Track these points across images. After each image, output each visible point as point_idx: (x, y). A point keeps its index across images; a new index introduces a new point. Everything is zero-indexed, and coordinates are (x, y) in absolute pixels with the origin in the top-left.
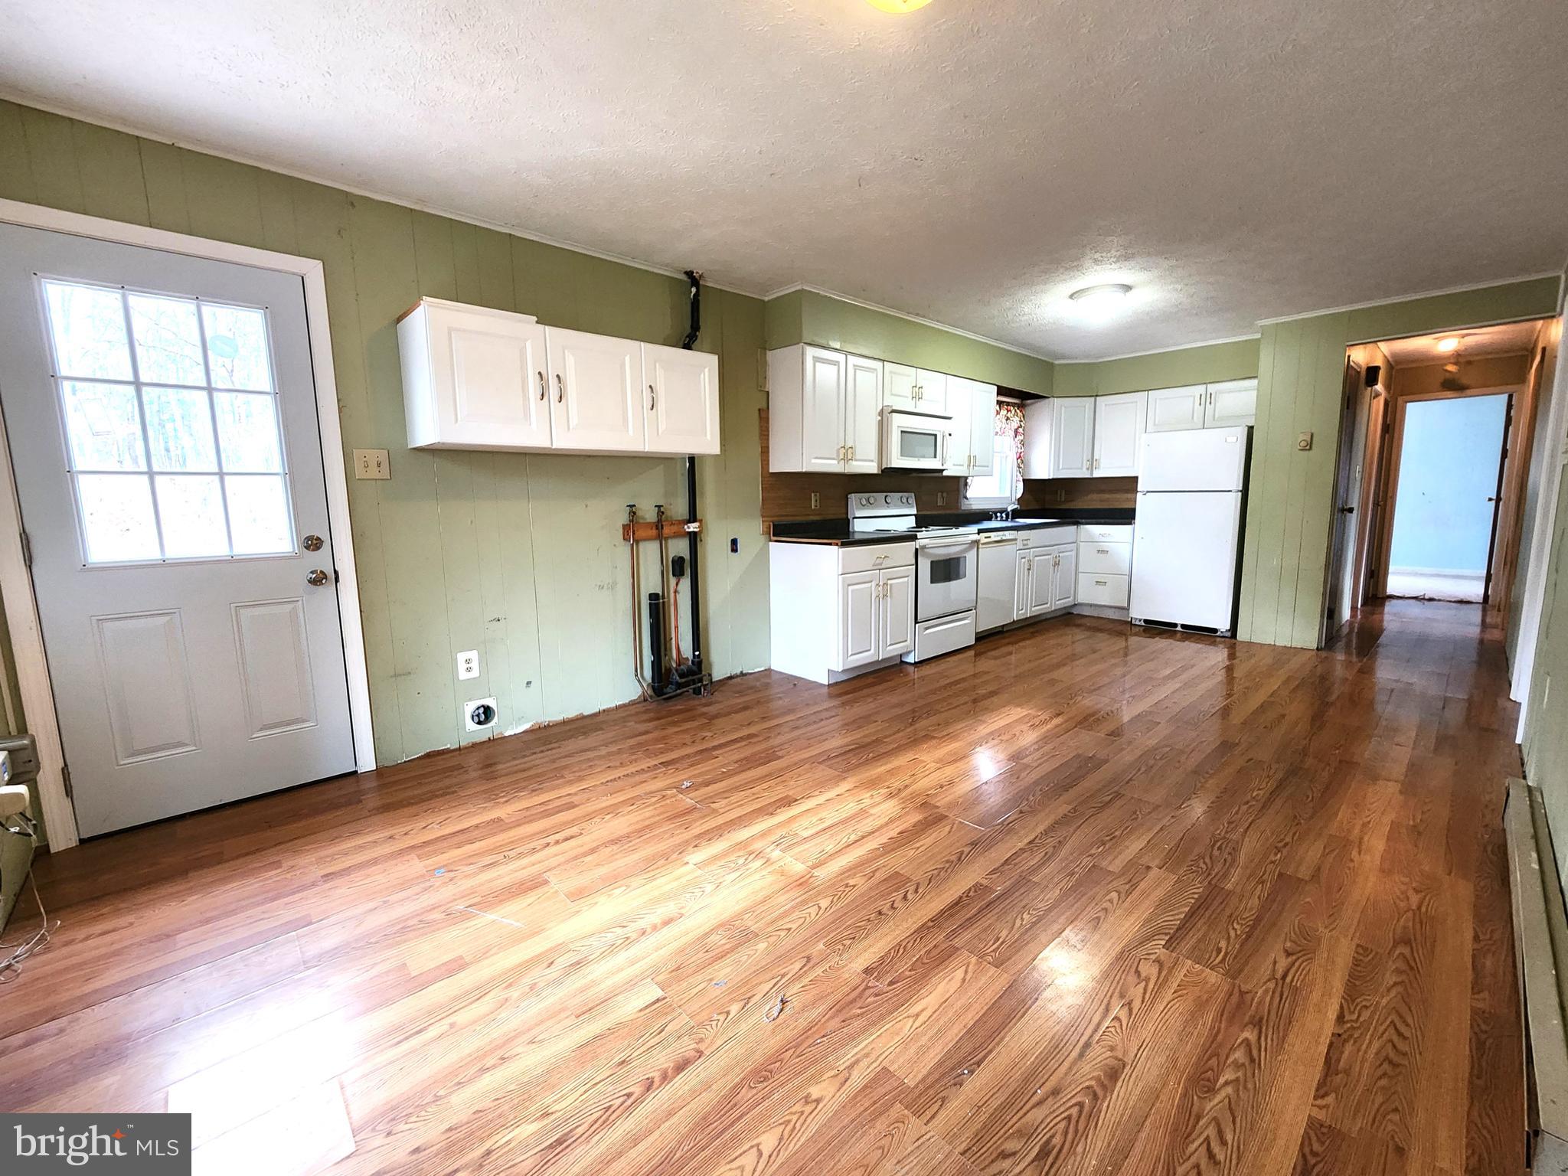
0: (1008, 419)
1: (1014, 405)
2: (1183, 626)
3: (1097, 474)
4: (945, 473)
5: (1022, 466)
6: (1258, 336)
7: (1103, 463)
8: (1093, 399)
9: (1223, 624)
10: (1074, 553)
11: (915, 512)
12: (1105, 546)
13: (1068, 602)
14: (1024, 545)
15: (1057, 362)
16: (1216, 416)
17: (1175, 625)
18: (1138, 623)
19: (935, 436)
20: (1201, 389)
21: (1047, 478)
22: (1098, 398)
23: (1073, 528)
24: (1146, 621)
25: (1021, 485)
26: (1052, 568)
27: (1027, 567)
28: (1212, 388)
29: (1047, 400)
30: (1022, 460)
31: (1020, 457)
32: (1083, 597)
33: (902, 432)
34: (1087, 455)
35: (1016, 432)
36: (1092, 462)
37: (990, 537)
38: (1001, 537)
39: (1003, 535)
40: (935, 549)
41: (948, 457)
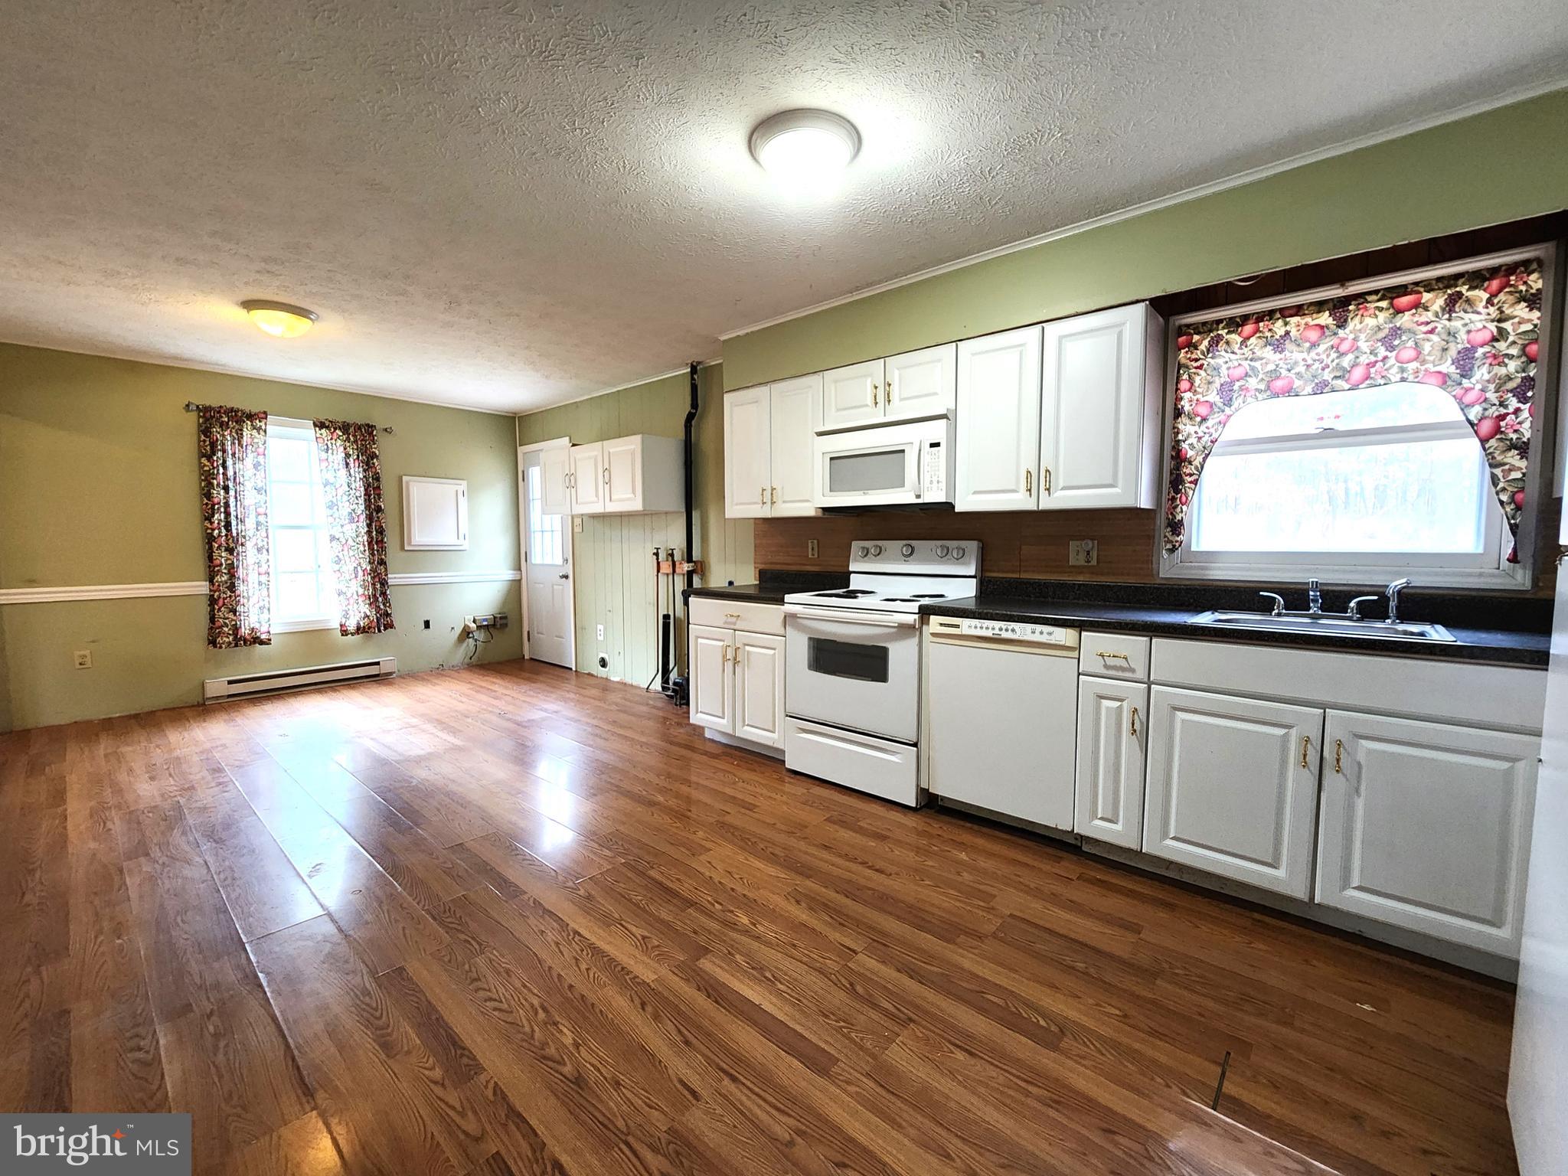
19: (904, 451)
31: (1497, 431)
33: (831, 459)
37: (957, 626)
38: (997, 631)
39: (1004, 627)
40: (816, 622)
41: (935, 483)
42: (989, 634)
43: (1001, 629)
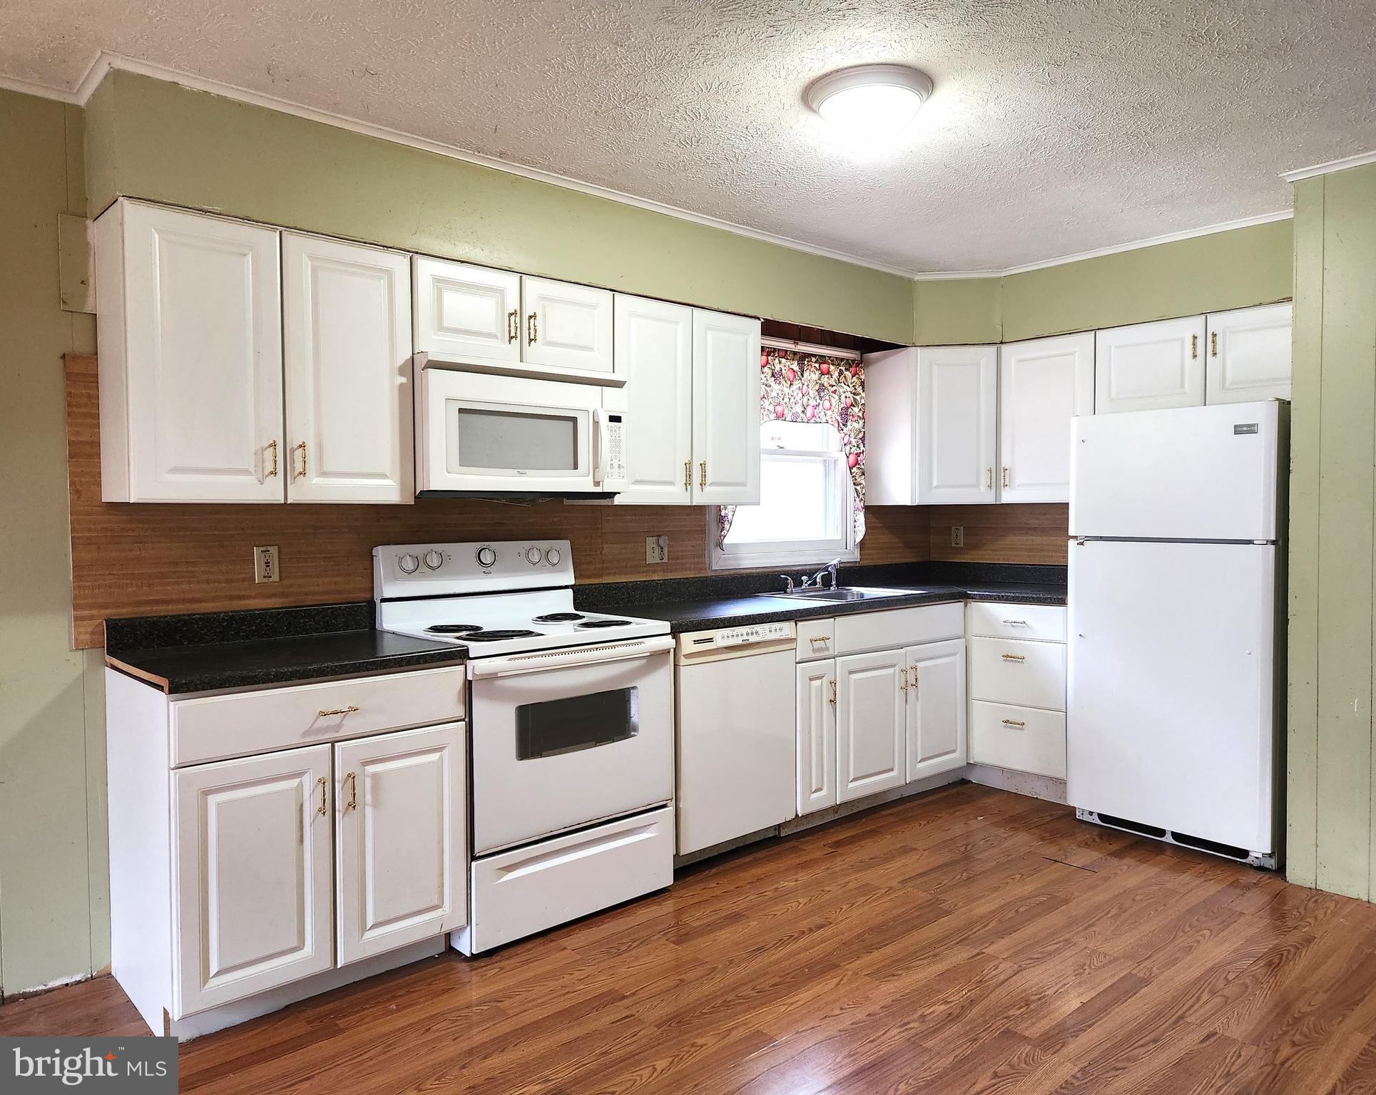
0: (822, 388)
1: (837, 361)
2: (1176, 836)
3: (1008, 497)
4: (618, 500)
5: (861, 480)
6: (1288, 214)
7: (1019, 476)
8: (994, 348)
9: (1258, 843)
10: (960, 658)
11: (572, 581)
12: (1016, 648)
13: (951, 761)
14: (814, 650)
15: (918, 277)
16: (1228, 382)
17: (1161, 832)
18: (1087, 818)
19: (574, 420)
20: (1194, 326)
21: (909, 504)
22: (1004, 348)
23: (955, 608)
24: (1102, 817)
25: (861, 518)
26: (899, 696)
27: (827, 696)
28: (1216, 322)
29: (904, 352)
30: (861, 468)
31: (857, 463)
32: (983, 752)
33: (461, 411)
34: (987, 460)
35: (845, 414)
36: (998, 475)
37: (710, 640)
38: (745, 637)
39: (750, 632)
40: (524, 678)
41: (616, 466)
42: (738, 641)
43: (747, 634)
